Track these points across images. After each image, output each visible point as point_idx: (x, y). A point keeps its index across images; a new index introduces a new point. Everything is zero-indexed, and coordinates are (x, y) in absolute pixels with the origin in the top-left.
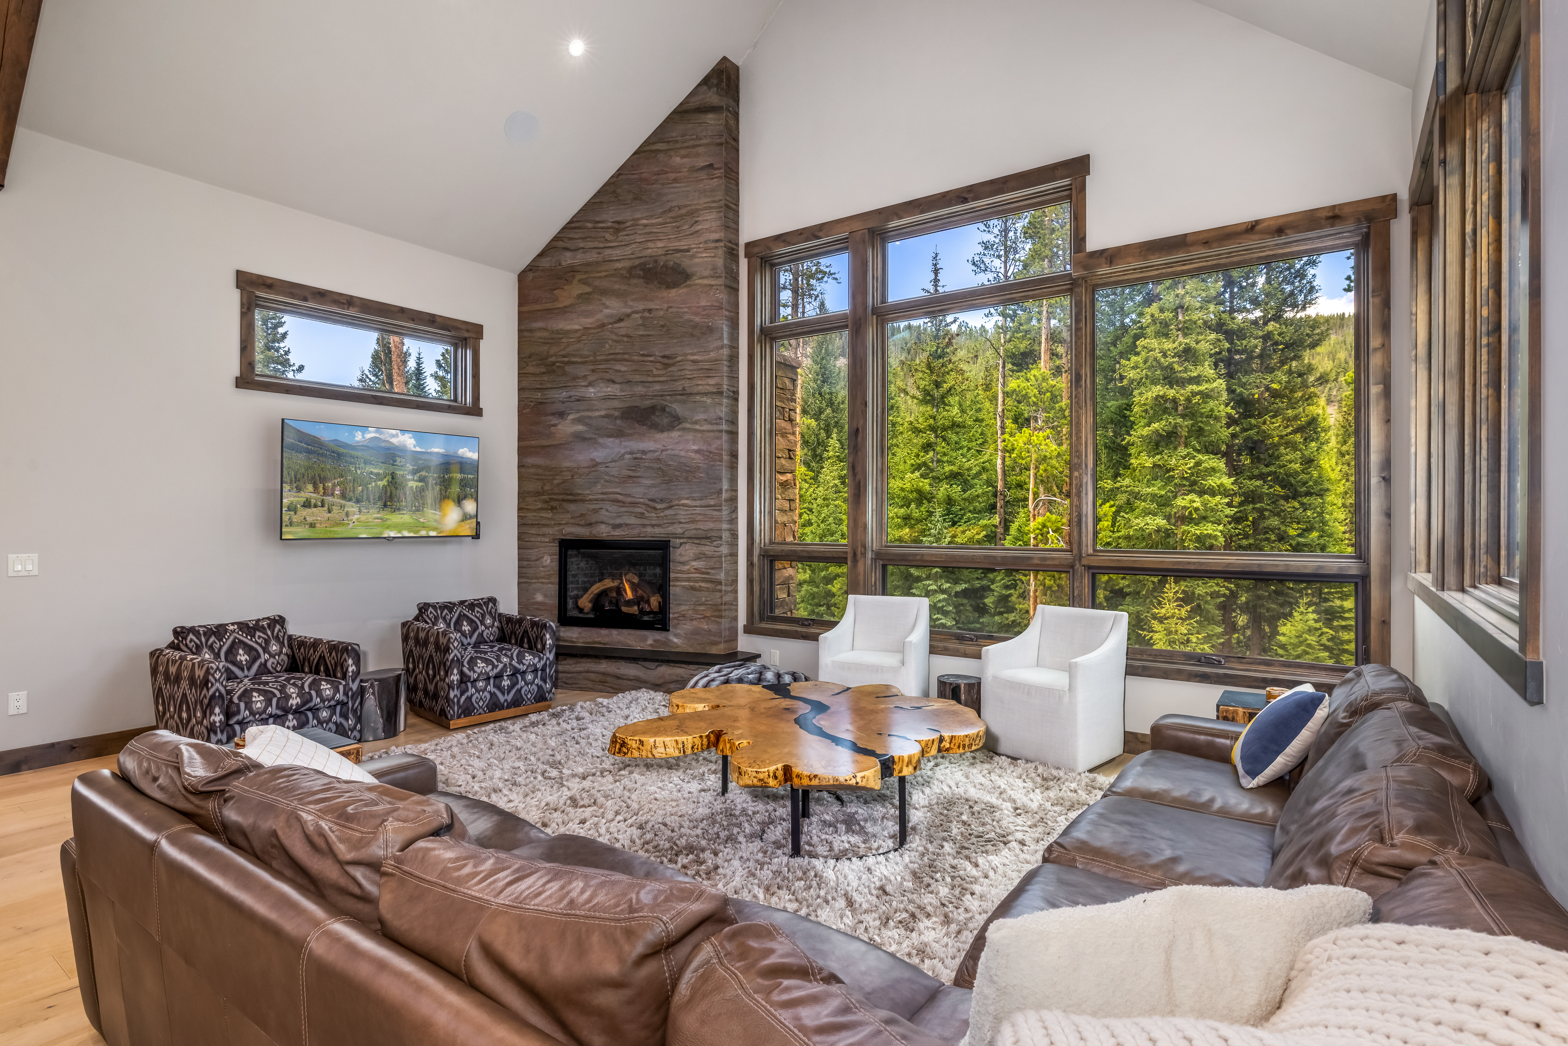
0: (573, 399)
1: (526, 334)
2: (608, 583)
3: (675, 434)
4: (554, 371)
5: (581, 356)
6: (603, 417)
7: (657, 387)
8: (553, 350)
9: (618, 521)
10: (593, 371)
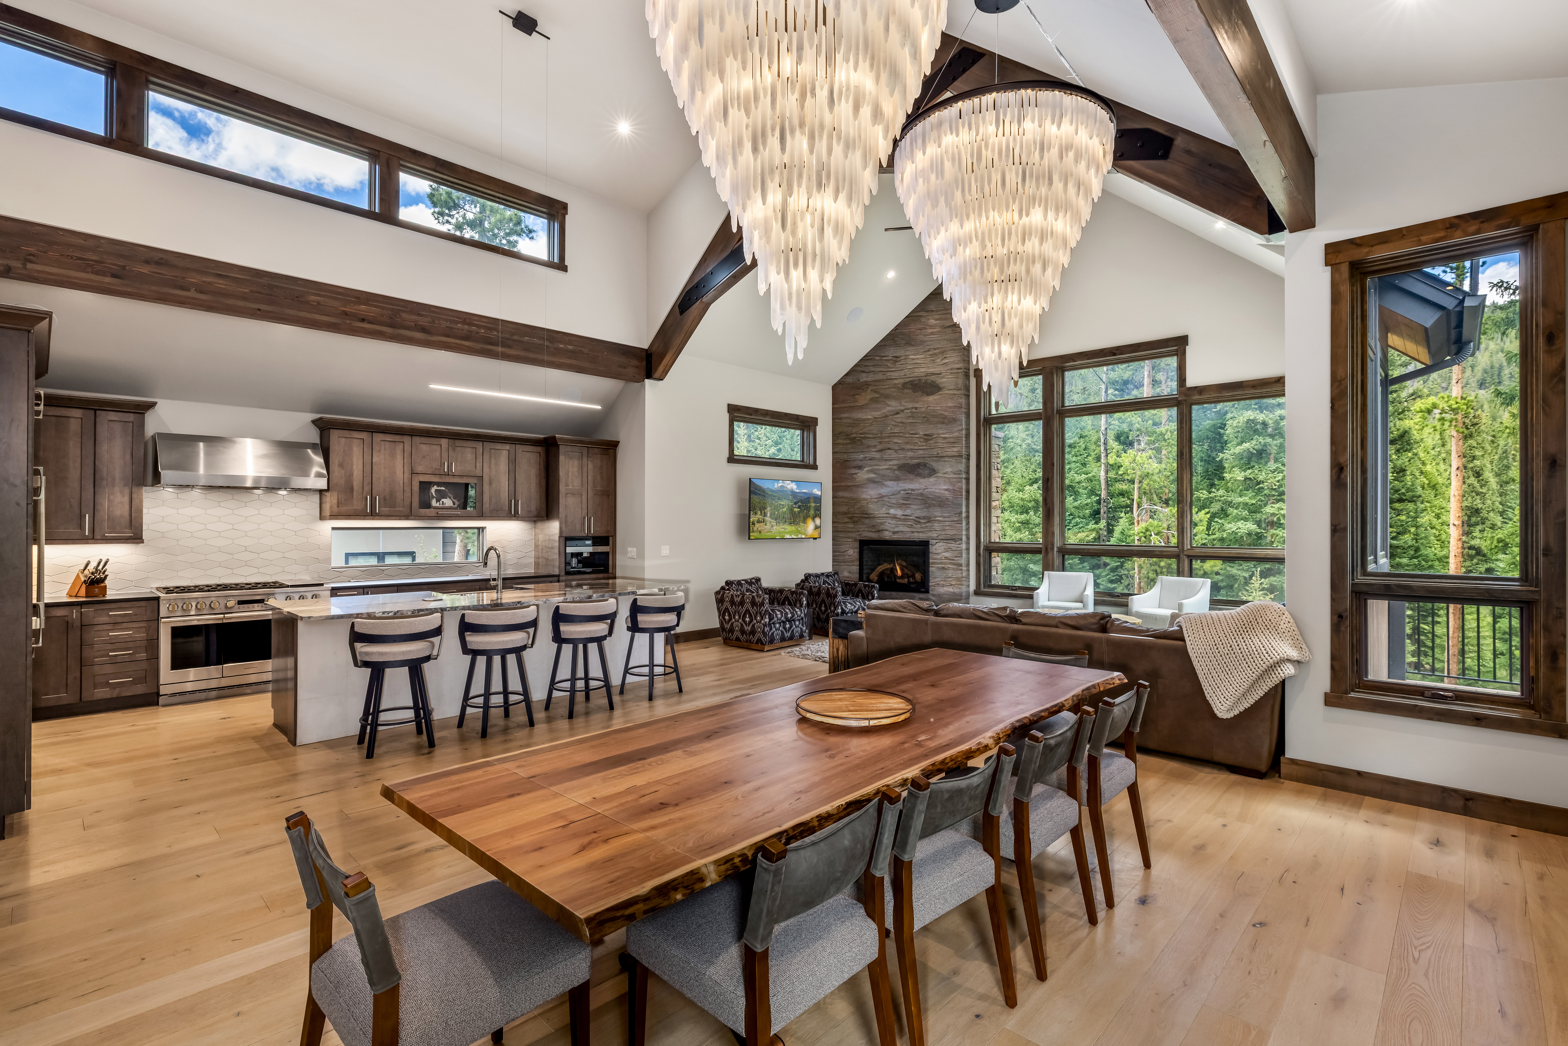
0: (867, 458)
1: (837, 421)
2: (886, 566)
3: (932, 479)
4: (855, 442)
5: (872, 434)
6: (887, 469)
7: (921, 452)
8: (854, 430)
9: (896, 530)
10: (880, 442)
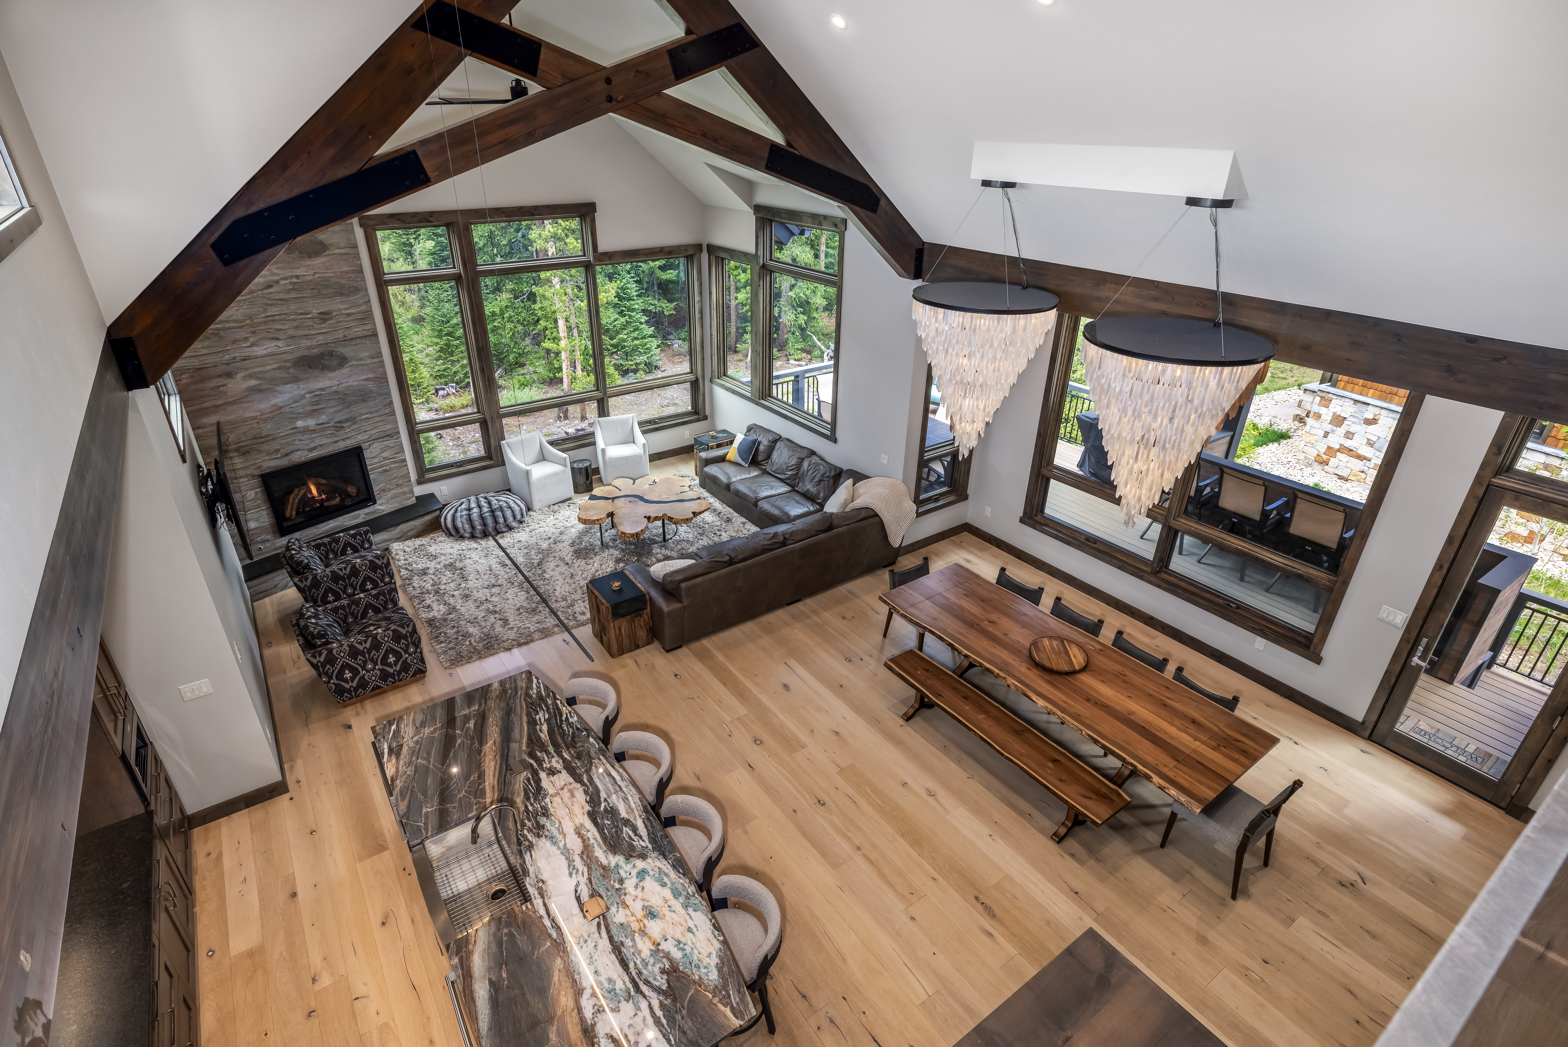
0: (238, 359)
2: (299, 492)
3: (345, 371)
5: (235, 322)
6: (275, 369)
7: (320, 337)
9: (312, 446)
10: (253, 333)
